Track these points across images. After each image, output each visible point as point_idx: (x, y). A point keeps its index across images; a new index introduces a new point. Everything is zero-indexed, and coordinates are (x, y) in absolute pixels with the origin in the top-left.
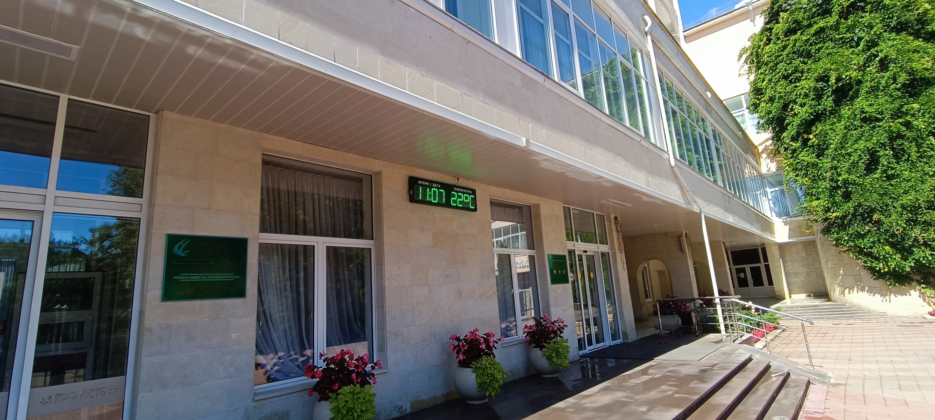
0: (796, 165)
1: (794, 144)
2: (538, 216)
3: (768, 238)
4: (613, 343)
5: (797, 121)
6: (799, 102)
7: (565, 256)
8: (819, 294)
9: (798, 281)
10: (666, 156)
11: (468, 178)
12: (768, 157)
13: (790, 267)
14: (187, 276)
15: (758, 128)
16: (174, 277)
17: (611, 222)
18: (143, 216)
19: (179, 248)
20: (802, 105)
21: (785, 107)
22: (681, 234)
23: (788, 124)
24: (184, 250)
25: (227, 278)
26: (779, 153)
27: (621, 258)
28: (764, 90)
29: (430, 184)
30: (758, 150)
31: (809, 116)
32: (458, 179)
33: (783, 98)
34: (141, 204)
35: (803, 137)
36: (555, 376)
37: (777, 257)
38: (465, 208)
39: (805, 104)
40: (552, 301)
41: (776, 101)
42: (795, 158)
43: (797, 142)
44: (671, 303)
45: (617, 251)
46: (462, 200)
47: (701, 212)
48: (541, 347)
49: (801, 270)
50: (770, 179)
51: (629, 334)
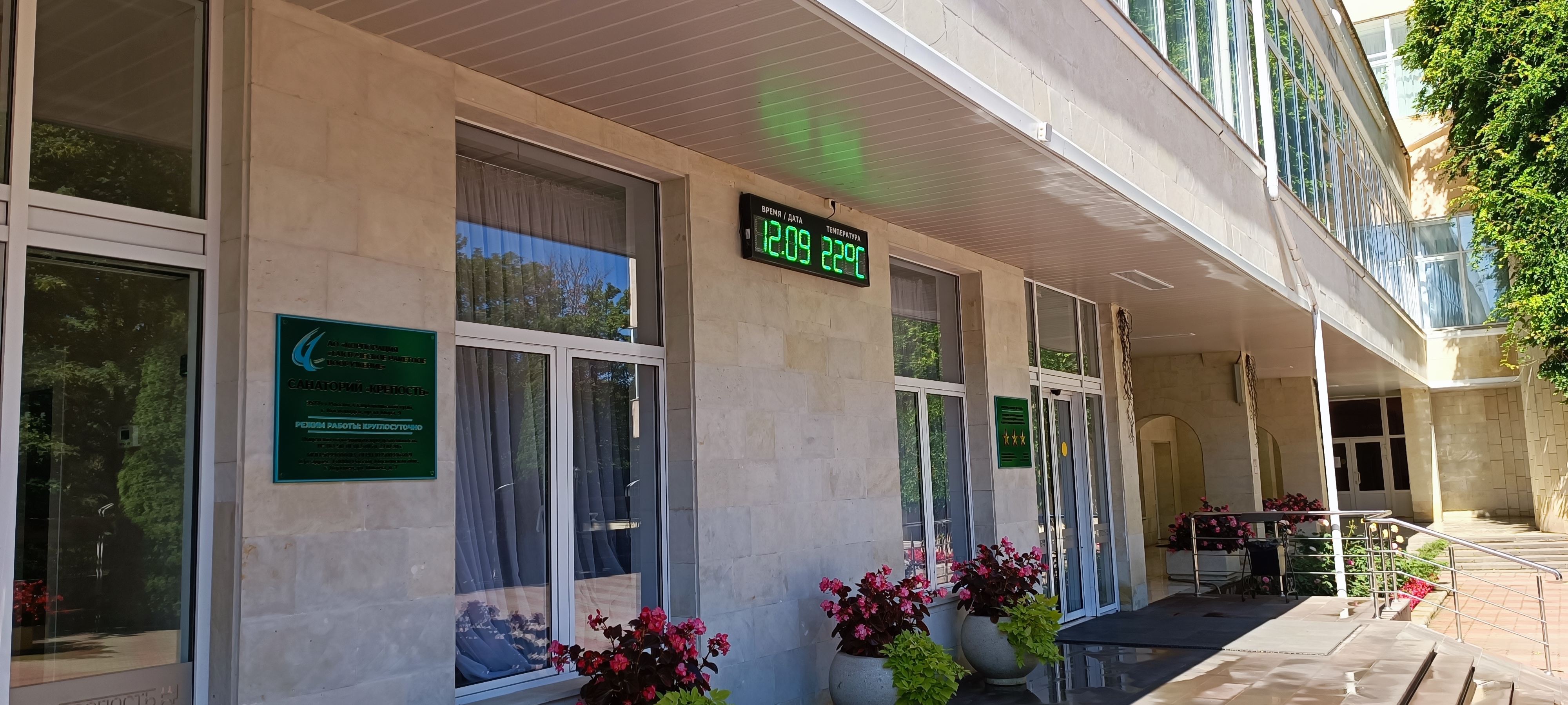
0: (1503, 207)
1: (1503, 155)
2: (976, 301)
3: (1415, 377)
4: (1102, 611)
5: (1517, 97)
6: (1528, 53)
7: (1025, 402)
8: (1505, 512)
9: (1462, 480)
10: (1258, 170)
11: (853, 202)
12: (1430, 178)
13: (1448, 448)
14: (322, 421)
15: (1419, 106)
16: (297, 424)
17: (1112, 323)
18: (209, 264)
19: (303, 353)
20: (1536, 61)
21: (1495, 60)
22: (1236, 359)
23: (1495, 104)
24: (313, 357)
25: (398, 430)
26: (1465, 173)
27: (1128, 411)
28: (1448, 13)
29: (783, 215)
30: (1408, 161)
31: (1546, 89)
32: (833, 204)
33: (1492, 38)
34: (204, 235)
35: (1526, 140)
36: (1021, 681)
37: (1425, 422)
38: (848, 279)
39: (1540, 60)
40: (999, 507)
41: (1475, 44)
42: (1503, 189)
43: (1511, 150)
44: (1214, 522)
45: (1120, 393)
46: (841, 257)
47: (1314, 310)
48: (995, 616)
49: (1471, 455)
50: (1427, 235)
51: (1135, 593)
